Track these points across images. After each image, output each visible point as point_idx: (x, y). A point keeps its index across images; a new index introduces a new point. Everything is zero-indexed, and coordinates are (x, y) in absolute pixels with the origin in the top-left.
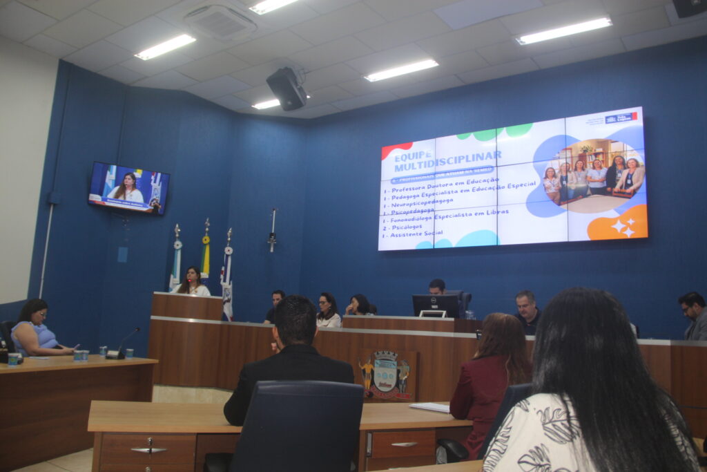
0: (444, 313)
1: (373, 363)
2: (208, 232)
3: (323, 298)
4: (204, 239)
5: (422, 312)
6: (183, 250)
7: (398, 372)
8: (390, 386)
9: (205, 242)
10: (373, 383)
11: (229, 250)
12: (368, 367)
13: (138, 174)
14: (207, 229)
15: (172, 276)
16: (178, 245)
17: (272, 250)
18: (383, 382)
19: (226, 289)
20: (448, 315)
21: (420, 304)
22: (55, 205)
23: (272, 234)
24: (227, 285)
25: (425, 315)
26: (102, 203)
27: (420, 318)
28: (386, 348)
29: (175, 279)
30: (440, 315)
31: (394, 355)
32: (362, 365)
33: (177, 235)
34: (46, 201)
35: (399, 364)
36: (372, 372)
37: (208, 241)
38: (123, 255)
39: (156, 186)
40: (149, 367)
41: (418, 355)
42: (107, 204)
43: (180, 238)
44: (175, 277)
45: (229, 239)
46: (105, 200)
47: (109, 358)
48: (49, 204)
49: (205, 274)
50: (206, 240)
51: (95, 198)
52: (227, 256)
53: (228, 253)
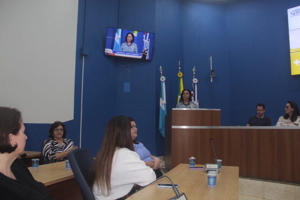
2: (180, 69)
3: (288, 105)
4: (178, 74)
6: (166, 82)
9: (179, 76)
11: (195, 80)
13: (135, 34)
14: (180, 68)
15: (161, 99)
16: (163, 79)
17: (212, 81)
22: (85, 56)
23: (212, 71)
26: (113, 54)
29: (163, 101)
33: (162, 73)
34: (80, 54)
37: (182, 75)
38: (127, 87)
39: (147, 42)
42: (116, 54)
43: (163, 75)
44: (163, 100)
45: (194, 73)
46: (114, 52)
48: (82, 55)
50: (180, 74)
51: (109, 51)
52: (194, 84)
53: (195, 82)
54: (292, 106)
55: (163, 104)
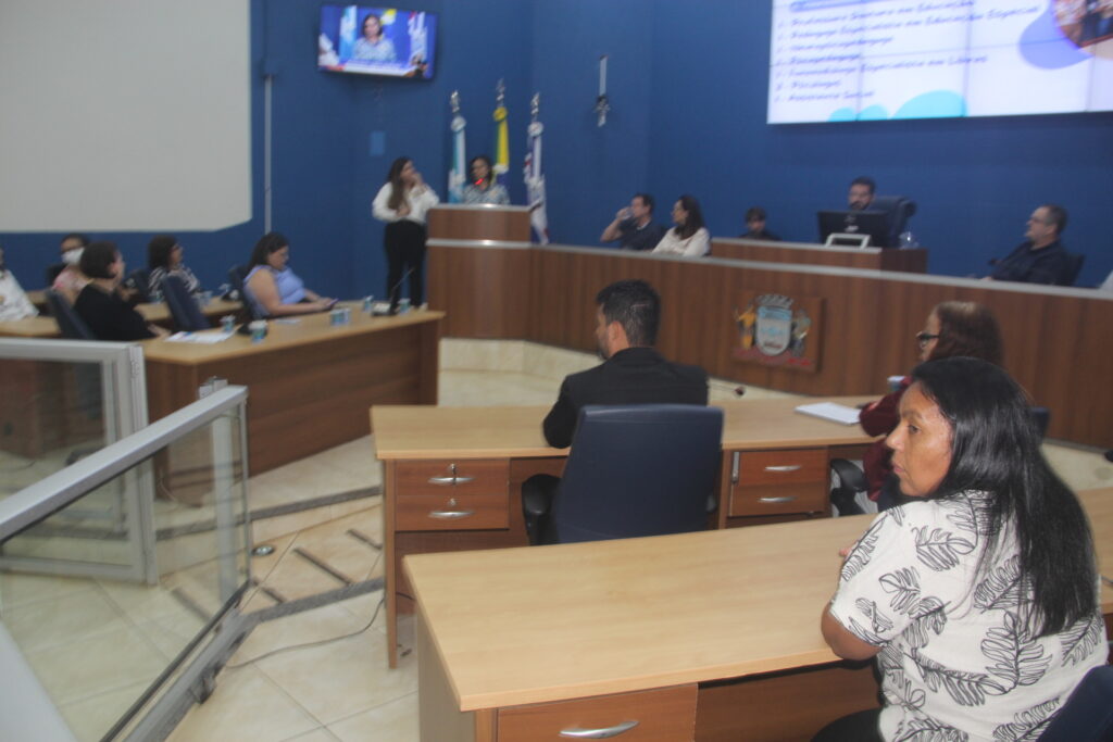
0: (866, 239)
1: (755, 311)
2: (503, 101)
3: (678, 204)
4: (497, 113)
5: (831, 237)
6: (467, 130)
7: (793, 327)
8: (779, 347)
9: (499, 117)
10: (754, 342)
11: (536, 129)
12: (747, 318)
13: (389, 17)
14: (501, 97)
16: (459, 124)
17: (602, 121)
18: (771, 340)
19: (534, 189)
20: (871, 244)
21: (829, 224)
22: (273, 78)
23: (600, 99)
24: (535, 182)
25: (837, 242)
26: (338, 68)
27: (828, 246)
28: (775, 290)
30: (857, 243)
31: (788, 300)
32: (741, 313)
33: (456, 109)
34: (260, 74)
35: (794, 316)
36: (754, 326)
37: (504, 115)
38: (377, 143)
39: (418, 32)
40: (432, 324)
41: (824, 304)
42: (350, 67)
43: (462, 113)
44: (458, 174)
45: (536, 110)
46: (343, 62)
47: (377, 315)
48: (265, 77)
49: (501, 167)
50: (500, 113)
51: (329, 59)
52: (534, 137)
53: (535, 133)
54: (685, 207)
55: (457, 185)
